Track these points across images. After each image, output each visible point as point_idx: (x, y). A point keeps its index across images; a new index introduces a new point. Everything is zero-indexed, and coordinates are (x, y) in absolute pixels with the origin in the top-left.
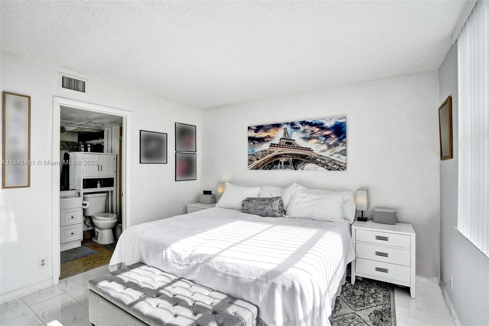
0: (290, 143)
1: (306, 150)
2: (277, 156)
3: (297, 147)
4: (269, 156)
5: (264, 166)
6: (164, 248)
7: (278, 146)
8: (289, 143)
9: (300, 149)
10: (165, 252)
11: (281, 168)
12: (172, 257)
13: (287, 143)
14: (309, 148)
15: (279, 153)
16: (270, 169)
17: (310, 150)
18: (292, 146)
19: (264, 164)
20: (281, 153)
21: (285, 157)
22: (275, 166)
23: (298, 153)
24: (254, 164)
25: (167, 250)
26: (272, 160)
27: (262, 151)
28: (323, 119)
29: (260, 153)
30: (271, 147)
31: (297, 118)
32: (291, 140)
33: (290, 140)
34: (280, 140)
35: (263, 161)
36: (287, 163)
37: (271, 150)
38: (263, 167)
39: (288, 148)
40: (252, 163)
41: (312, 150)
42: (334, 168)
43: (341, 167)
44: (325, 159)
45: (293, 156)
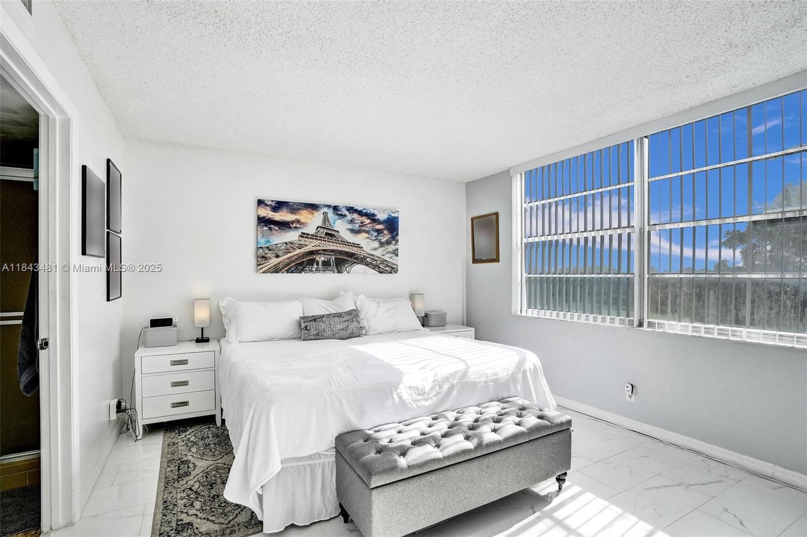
0: (332, 235)
1: (354, 246)
2: (311, 253)
3: (341, 241)
4: (298, 251)
5: (288, 267)
6: (393, 389)
7: (314, 237)
8: (331, 235)
9: (346, 245)
10: (397, 394)
11: (317, 270)
12: (409, 395)
13: (327, 234)
14: (358, 244)
15: (314, 249)
16: (300, 272)
17: (359, 247)
18: (335, 240)
19: (288, 264)
20: (317, 248)
21: (324, 254)
22: (309, 268)
23: (343, 249)
24: (269, 263)
25: (400, 388)
26: (303, 259)
27: (286, 243)
28: (375, 209)
29: (281, 246)
30: (302, 239)
31: (343, 201)
32: (334, 230)
33: (332, 230)
34: (317, 229)
35: (288, 259)
36: (326, 264)
37: (301, 243)
38: (287, 269)
39: (329, 242)
40: (267, 261)
41: (362, 248)
42: (386, 270)
43: (393, 270)
44: (376, 259)
45: (336, 253)
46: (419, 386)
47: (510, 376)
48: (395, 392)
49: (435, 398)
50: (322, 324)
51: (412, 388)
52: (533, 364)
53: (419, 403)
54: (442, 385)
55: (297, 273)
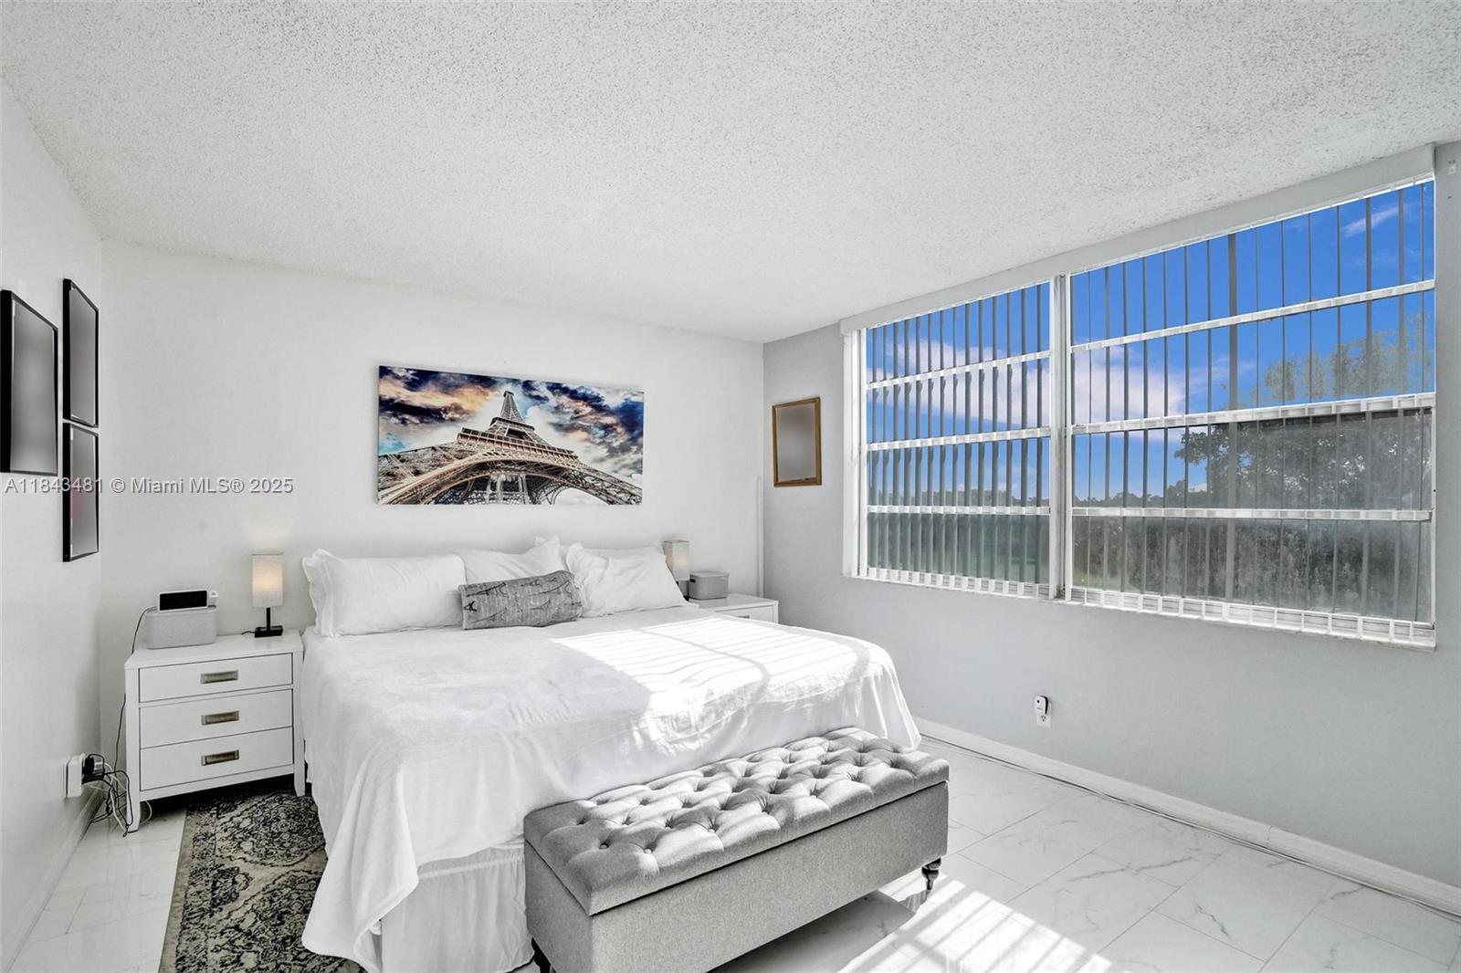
0: (520, 435)
1: (562, 455)
2: (482, 466)
3: (538, 446)
4: (456, 463)
5: (438, 492)
6: (632, 722)
7: (486, 437)
8: (518, 434)
9: (546, 452)
10: (640, 731)
11: (494, 499)
12: (662, 732)
13: (511, 432)
14: (568, 452)
15: (488, 459)
16: (461, 503)
17: (572, 457)
18: (526, 443)
19: (438, 488)
20: (494, 458)
21: (506, 469)
22: (477, 494)
23: (542, 461)
24: (402, 485)
25: (645, 720)
26: (467, 477)
27: (433, 448)
28: (600, 388)
29: (424, 454)
30: (465, 440)
31: (542, 373)
32: (525, 426)
33: (521, 425)
34: (492, 423)
35: (438, 477)
36: (510, 487)
37: (462, 447)
38: (435, 495)
39: (516, 446)
40: (397, 482)
41: (576, 457)
42: (620, 498)
43: (633, 498)
44: (603, 478)
45: (528, 467)
46: (679, 716)
47: (840, 690)
48: (635, 728)
49: (708, 736)
50: (500, 598)
51: (666, 720)
52: (881, 668)
53: (680, 747)
54: (722, 712)
55: (455, 503)
